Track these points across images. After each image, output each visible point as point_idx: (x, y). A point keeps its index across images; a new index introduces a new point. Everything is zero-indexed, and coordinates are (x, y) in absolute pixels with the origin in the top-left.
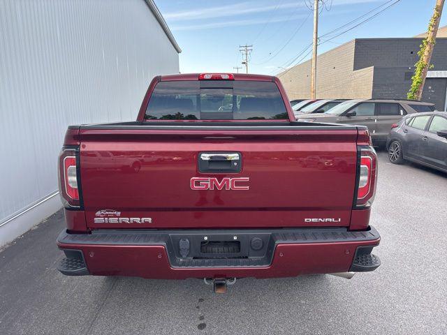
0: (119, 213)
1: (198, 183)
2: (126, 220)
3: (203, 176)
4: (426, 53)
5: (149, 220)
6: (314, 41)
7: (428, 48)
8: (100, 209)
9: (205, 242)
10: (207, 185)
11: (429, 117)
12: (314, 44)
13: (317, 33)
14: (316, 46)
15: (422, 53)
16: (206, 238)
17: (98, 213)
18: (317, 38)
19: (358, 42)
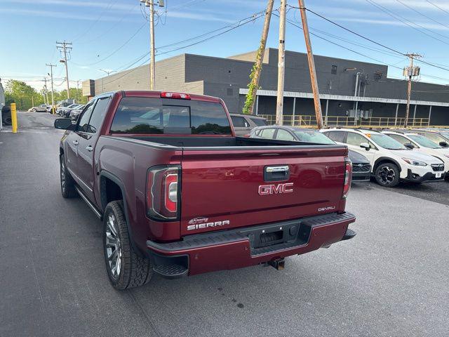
0: (207, 219)
1: (263, 190)
2: (212, 224)
3: (267, 184)
4: (256, 77)
5: (228, 222)
6: (152, 50)
7: (257, 73)
8: (192, 218)
9: (263, 234)
10: (269, 190)
11: (274, 130)
12: (152, 53)
13: (154, 43)
14: (154, 56)
15: (253, 77)
16: (264, 231)
17: (191, 221)
18: (154, 49)
19: (188, 57)
